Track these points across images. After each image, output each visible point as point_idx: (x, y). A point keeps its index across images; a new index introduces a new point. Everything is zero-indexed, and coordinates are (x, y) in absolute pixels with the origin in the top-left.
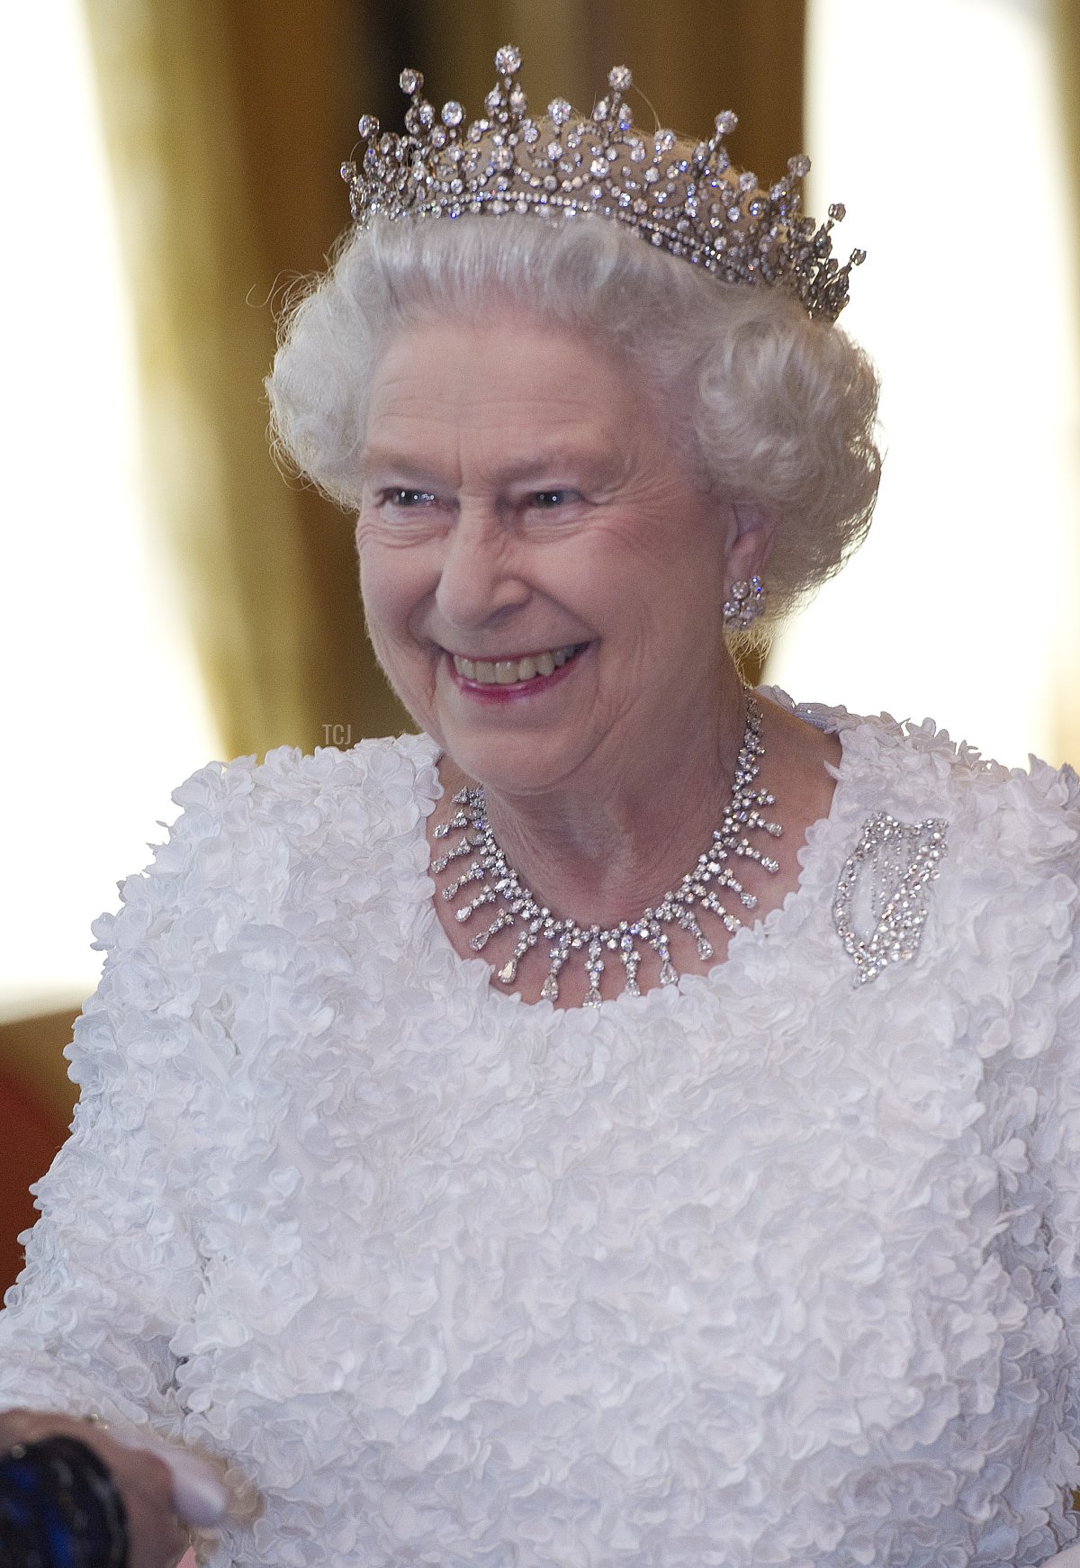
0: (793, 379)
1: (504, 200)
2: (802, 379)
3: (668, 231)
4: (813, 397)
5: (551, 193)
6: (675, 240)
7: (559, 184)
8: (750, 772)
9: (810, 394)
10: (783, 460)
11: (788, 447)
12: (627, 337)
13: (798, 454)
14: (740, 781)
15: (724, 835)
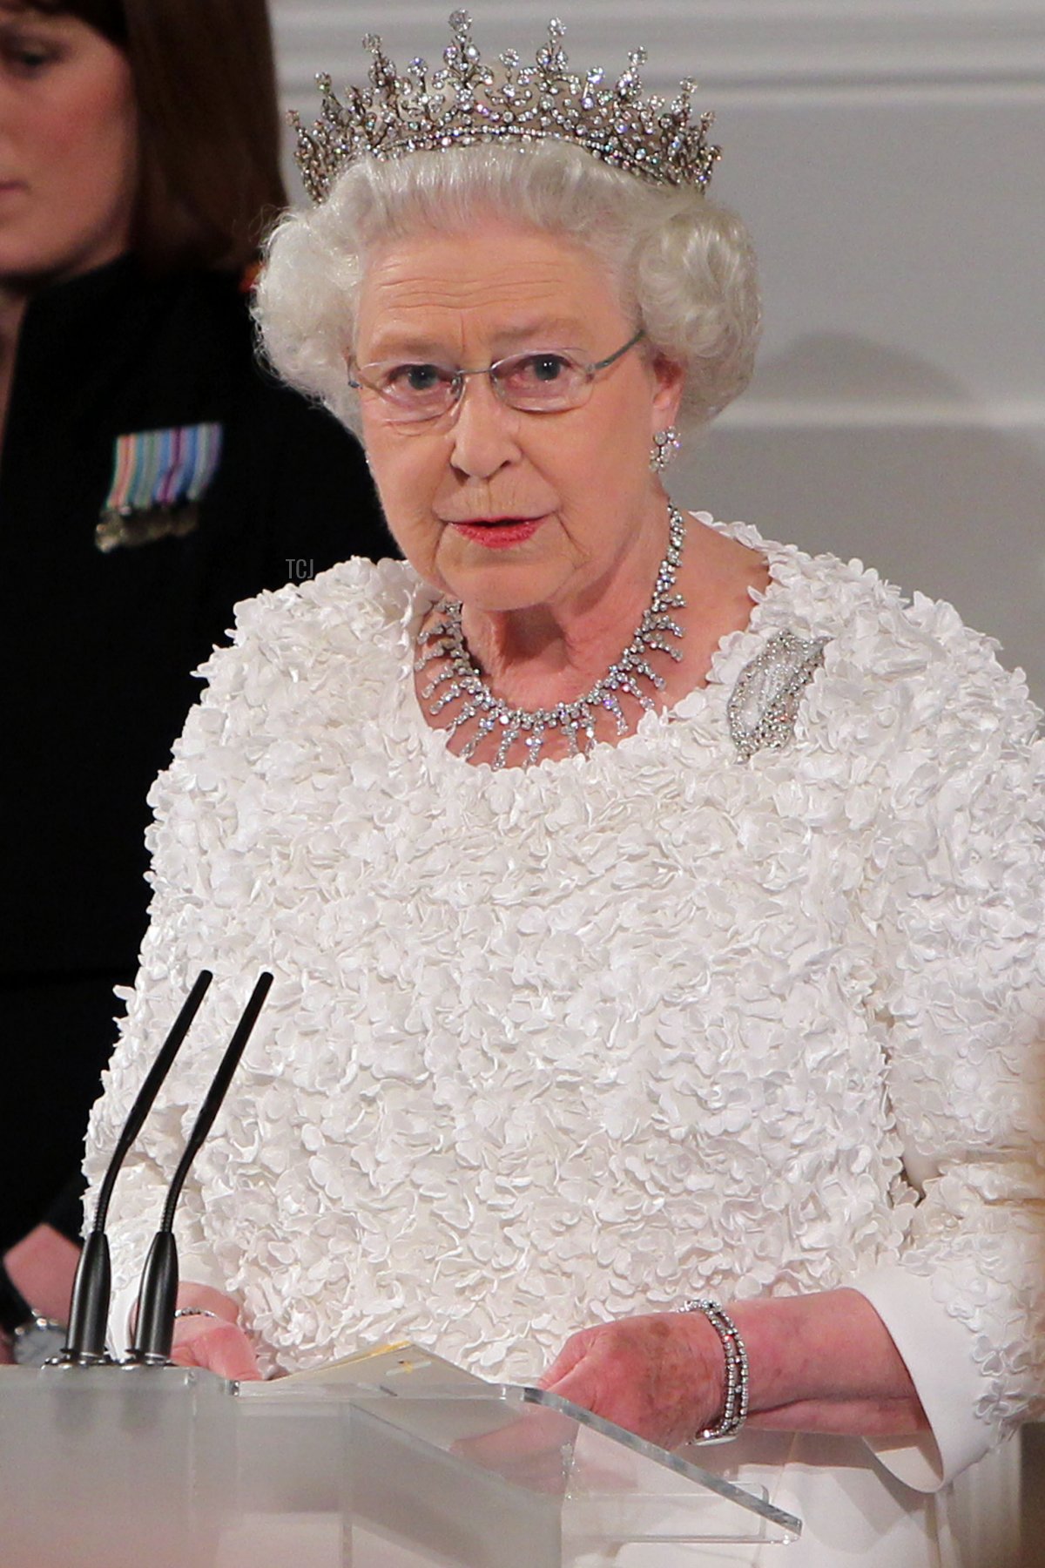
0: (714, 261)
5: (509, 125)
7: (515, 117)
8: (668, 581)
14: (660, 588)
15: (644, 633)
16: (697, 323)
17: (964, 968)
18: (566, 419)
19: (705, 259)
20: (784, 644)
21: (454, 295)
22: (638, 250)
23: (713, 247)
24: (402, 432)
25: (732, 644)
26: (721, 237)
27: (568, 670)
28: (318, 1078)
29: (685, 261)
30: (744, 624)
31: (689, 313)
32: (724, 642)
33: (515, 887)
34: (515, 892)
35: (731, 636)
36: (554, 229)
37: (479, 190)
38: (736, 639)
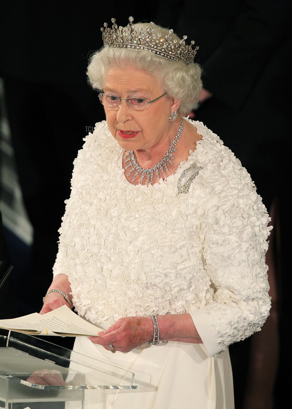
1: (130, 45)
2: (184, 79)
3: (160, 51)
4: (186, 82)
5: (138, 44)
6: (162, 53)
7: (140, 43)
8: (174, 145)
9: (186, 81)
10: (180, 93)
11: (182, 91)
12: (152, 71)
13: (183, 92)
14: (172, 147)
15: (166, 157)
16: (178, 93)
17: (221, 249)
18: (143, 112)
19: (180, 79)
20: (194, 166)
21: (120, 82)
22: (165, 76)
23: (183, 77)
24: (108, 109)
25: (183, 164)
26: (185, 74)
27: (151, 160)
28: (80, 249)
29: (175, 80)
30: (187, 159)
31: (176, 90)
32: (181, 163)
33: (127, 214)
34: (127, 215)
35: (183, 162)
36: (144, 70)
37: (127, 59)
38: (184, 163)
